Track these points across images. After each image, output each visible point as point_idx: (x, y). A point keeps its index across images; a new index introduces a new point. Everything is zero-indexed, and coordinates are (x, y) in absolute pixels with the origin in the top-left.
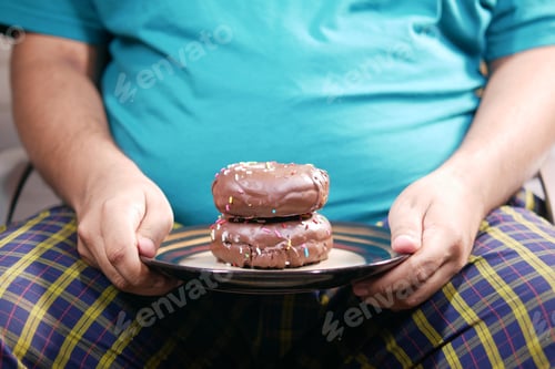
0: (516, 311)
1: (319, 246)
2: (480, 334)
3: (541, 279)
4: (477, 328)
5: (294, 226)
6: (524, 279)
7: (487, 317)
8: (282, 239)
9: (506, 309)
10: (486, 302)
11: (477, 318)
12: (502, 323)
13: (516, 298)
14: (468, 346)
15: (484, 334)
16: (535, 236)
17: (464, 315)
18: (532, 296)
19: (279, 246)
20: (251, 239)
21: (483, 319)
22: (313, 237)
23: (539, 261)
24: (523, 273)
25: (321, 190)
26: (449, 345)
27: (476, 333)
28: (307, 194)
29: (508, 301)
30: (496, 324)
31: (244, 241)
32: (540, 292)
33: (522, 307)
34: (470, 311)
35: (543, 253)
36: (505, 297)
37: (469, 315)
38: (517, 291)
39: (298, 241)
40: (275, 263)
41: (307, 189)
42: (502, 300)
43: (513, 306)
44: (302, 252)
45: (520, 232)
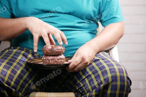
0: (99, 72)
1: (62, 60)
2: (92, 76)
3: (104, 66)
4: (92, 75)
5: (58, 57)
6: (101, 66)
7: (94, 73)
8: (55, 59)
9: (97, 72)
10: (93, 70)
11: (92, 73)
12: (96, 74)
13: (99, 69)
14: (90, 79)
15: (93, 76)
16: (103, 57)
17: (89, 73)
18: (102, 69)
19: (54, 60)
20: (49, 59)
21: (93, 74)
22: (61, 59)
23: (104, 62)
24: (101, 65)
25: (63, 50)
26: (86, 78)
27: (91, 76)
28: (60, 50)
29: (98, 70)
30: (95, 75)
31: (48, 59)
32: (103, 69)
33: (100, 71)
34: (90, 72)
35: (104, 60)
36: (97, 69)
37: (90, 73)
38: (99, 68)
39: (58, 59)
40: (54, 63)
41: (60, 49)
42: (96, 70)
43: (98, 71)
44: (59, 62)
45: (100, 56)
